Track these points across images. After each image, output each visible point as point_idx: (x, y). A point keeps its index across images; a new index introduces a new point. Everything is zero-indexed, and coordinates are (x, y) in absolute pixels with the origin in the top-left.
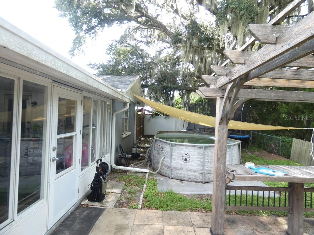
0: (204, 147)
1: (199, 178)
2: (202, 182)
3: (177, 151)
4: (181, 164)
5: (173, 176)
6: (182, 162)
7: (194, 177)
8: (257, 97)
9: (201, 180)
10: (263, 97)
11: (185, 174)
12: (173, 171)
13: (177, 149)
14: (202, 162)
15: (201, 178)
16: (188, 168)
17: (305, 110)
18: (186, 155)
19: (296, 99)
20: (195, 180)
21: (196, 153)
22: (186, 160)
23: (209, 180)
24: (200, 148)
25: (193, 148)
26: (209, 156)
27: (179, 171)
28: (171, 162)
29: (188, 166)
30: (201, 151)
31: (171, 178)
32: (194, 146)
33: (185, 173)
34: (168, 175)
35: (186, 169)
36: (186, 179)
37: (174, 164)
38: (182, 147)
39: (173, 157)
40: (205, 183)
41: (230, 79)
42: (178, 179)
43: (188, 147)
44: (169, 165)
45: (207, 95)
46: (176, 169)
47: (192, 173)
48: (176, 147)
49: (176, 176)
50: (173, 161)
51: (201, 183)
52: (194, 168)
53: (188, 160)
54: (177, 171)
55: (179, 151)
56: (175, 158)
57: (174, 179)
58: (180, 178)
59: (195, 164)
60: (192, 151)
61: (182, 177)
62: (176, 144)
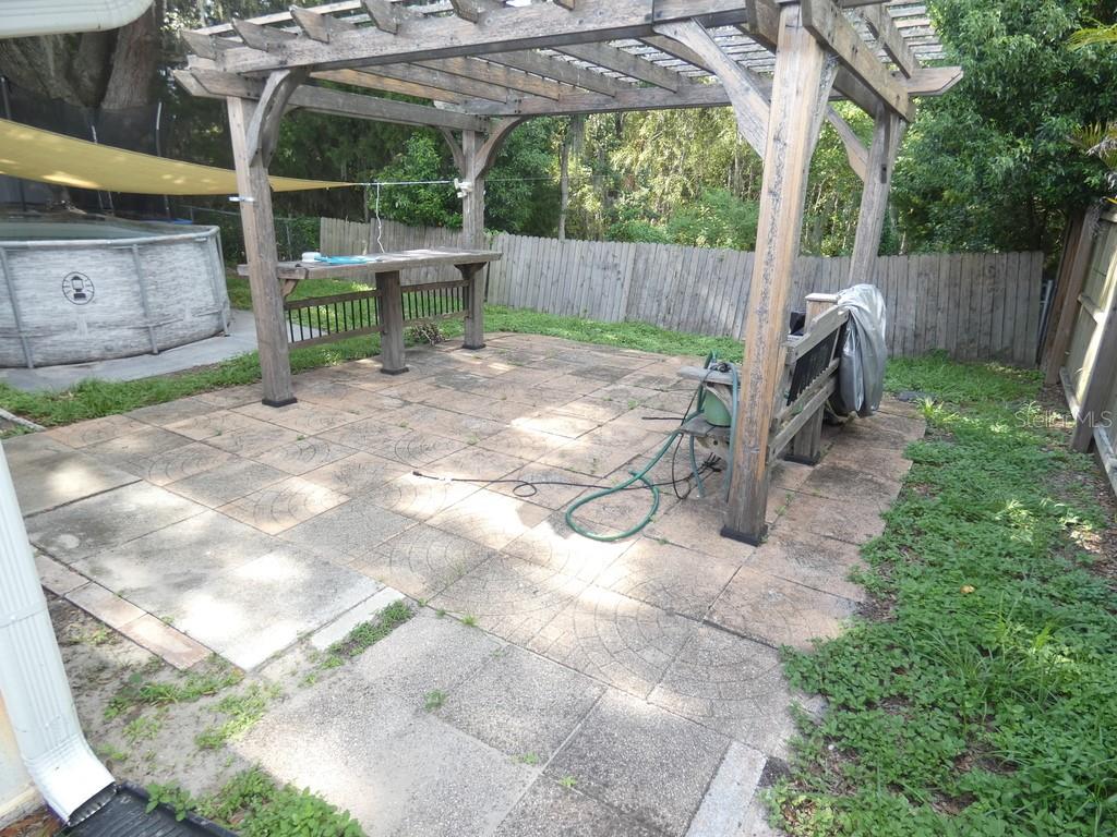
0: (135, 248)
1: (141, 342)
2: (151, 353)
3: (34, 271)
4: (65, 312)
5: (38, 358)
6: (69, 306)
7: (121, 343)
8: (315, 105)
9: (148, 348)
10: (324, 106)
11: (87, 342)
12: (36, 341)
13: (34, 264)
14: (137, 294)
15: (145, 340)
16: (91, 320)
17: (341, 139)
18: (76, 278)
19: (378, 114)
20: (125, 352)
21: (111, 269)
22: (79, 295)
23: (168, 342)
24: (121, 249)
25: (99, 254)
26: (153, 274)
27: (65, 337)
28: (16, 313)
29: (93, 311)
30: (127, 259)
31: (31, 366)
32: (100, 247)
33: (87, 336)
34: (13, 360)
35: (89, 325)
36: (95, 353)
37: (33, 316)
38: (51, 255)
39: (20, 294)
40: (160, 351)
41: (281, 63)
42: (64, 361)
43: (78, 252)
44: (11, 323)
45: (213, 90)
46: (46, 331)
47: (113, 333)
48: (26, 259)
49: (54, 355)
50: (24, 308)
51: (146, 356)
52: (116, 317)
53: (87, 294)
54: (56, 338)
55: (43, 272)
56: (34, 297)
57: (48, 365)
58: (70, 358)
59: (118, 303)
60: (94, 263)
61: (77, 352)
62: (26, 248)
